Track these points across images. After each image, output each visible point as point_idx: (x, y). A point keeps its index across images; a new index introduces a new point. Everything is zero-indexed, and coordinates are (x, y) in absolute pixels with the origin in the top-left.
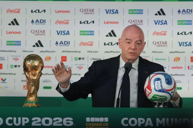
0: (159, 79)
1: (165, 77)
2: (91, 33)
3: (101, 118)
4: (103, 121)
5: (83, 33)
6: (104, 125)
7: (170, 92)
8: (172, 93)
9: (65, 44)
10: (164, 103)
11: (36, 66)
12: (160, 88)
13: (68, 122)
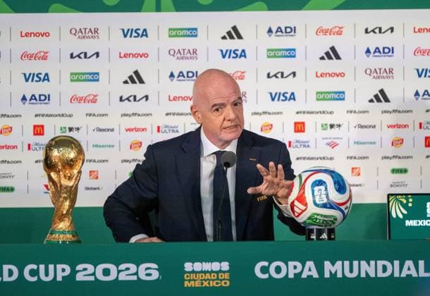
0: (320, 183)
1: (333, 177)
2: (94, 77)
3: (214, 263)
4: (218, 269)
5: (77, 77)
6: (220, 276)
7: (343, 208)
8: (346, 209)
9: (40, 100)
10: (329, 230)
11: (71, 160)
12: (325, 201)
13: (148, 271)
